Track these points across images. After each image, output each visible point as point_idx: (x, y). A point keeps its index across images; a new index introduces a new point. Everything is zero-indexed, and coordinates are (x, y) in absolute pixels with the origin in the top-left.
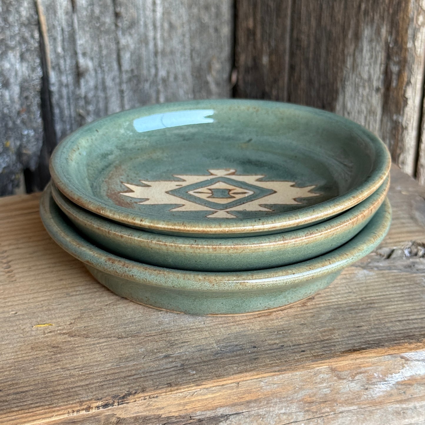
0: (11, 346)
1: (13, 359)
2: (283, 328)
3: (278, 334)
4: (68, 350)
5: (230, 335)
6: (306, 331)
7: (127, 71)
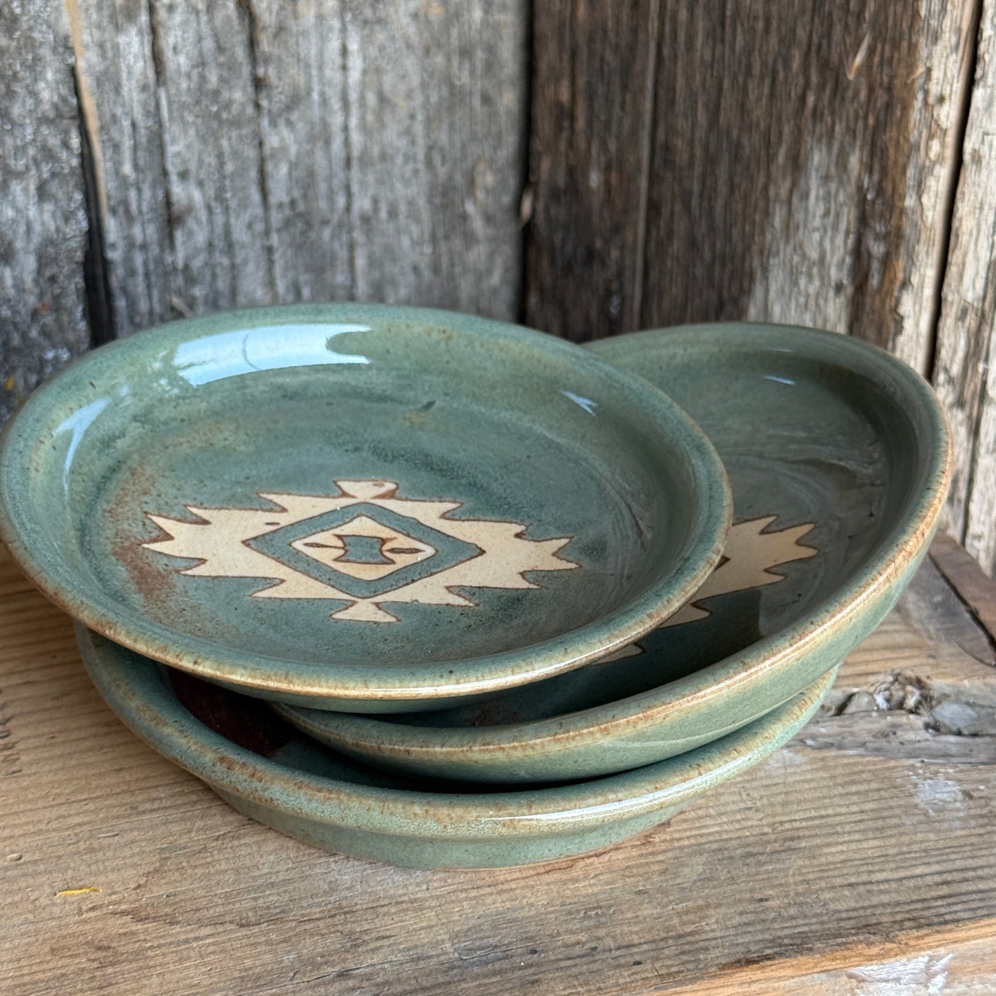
0: (8, 945)
1: (13, 978)
2: (597, 902)
3: (587, 917)
4: (131, 957)
5: (480, 921)
6: (647, 911)
7: (281, 205)
